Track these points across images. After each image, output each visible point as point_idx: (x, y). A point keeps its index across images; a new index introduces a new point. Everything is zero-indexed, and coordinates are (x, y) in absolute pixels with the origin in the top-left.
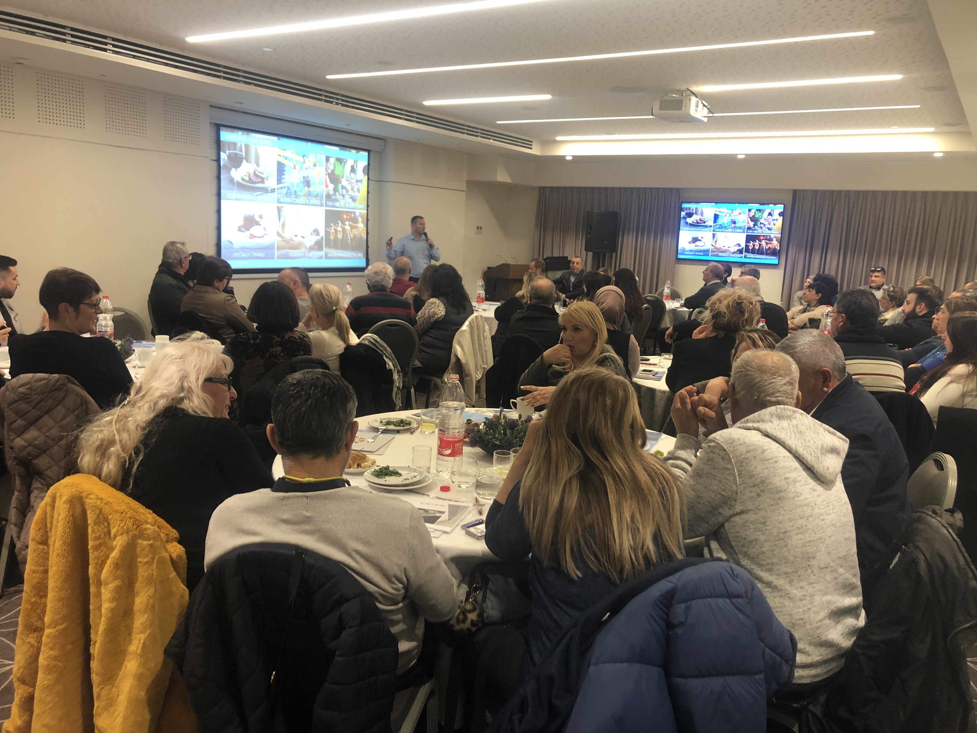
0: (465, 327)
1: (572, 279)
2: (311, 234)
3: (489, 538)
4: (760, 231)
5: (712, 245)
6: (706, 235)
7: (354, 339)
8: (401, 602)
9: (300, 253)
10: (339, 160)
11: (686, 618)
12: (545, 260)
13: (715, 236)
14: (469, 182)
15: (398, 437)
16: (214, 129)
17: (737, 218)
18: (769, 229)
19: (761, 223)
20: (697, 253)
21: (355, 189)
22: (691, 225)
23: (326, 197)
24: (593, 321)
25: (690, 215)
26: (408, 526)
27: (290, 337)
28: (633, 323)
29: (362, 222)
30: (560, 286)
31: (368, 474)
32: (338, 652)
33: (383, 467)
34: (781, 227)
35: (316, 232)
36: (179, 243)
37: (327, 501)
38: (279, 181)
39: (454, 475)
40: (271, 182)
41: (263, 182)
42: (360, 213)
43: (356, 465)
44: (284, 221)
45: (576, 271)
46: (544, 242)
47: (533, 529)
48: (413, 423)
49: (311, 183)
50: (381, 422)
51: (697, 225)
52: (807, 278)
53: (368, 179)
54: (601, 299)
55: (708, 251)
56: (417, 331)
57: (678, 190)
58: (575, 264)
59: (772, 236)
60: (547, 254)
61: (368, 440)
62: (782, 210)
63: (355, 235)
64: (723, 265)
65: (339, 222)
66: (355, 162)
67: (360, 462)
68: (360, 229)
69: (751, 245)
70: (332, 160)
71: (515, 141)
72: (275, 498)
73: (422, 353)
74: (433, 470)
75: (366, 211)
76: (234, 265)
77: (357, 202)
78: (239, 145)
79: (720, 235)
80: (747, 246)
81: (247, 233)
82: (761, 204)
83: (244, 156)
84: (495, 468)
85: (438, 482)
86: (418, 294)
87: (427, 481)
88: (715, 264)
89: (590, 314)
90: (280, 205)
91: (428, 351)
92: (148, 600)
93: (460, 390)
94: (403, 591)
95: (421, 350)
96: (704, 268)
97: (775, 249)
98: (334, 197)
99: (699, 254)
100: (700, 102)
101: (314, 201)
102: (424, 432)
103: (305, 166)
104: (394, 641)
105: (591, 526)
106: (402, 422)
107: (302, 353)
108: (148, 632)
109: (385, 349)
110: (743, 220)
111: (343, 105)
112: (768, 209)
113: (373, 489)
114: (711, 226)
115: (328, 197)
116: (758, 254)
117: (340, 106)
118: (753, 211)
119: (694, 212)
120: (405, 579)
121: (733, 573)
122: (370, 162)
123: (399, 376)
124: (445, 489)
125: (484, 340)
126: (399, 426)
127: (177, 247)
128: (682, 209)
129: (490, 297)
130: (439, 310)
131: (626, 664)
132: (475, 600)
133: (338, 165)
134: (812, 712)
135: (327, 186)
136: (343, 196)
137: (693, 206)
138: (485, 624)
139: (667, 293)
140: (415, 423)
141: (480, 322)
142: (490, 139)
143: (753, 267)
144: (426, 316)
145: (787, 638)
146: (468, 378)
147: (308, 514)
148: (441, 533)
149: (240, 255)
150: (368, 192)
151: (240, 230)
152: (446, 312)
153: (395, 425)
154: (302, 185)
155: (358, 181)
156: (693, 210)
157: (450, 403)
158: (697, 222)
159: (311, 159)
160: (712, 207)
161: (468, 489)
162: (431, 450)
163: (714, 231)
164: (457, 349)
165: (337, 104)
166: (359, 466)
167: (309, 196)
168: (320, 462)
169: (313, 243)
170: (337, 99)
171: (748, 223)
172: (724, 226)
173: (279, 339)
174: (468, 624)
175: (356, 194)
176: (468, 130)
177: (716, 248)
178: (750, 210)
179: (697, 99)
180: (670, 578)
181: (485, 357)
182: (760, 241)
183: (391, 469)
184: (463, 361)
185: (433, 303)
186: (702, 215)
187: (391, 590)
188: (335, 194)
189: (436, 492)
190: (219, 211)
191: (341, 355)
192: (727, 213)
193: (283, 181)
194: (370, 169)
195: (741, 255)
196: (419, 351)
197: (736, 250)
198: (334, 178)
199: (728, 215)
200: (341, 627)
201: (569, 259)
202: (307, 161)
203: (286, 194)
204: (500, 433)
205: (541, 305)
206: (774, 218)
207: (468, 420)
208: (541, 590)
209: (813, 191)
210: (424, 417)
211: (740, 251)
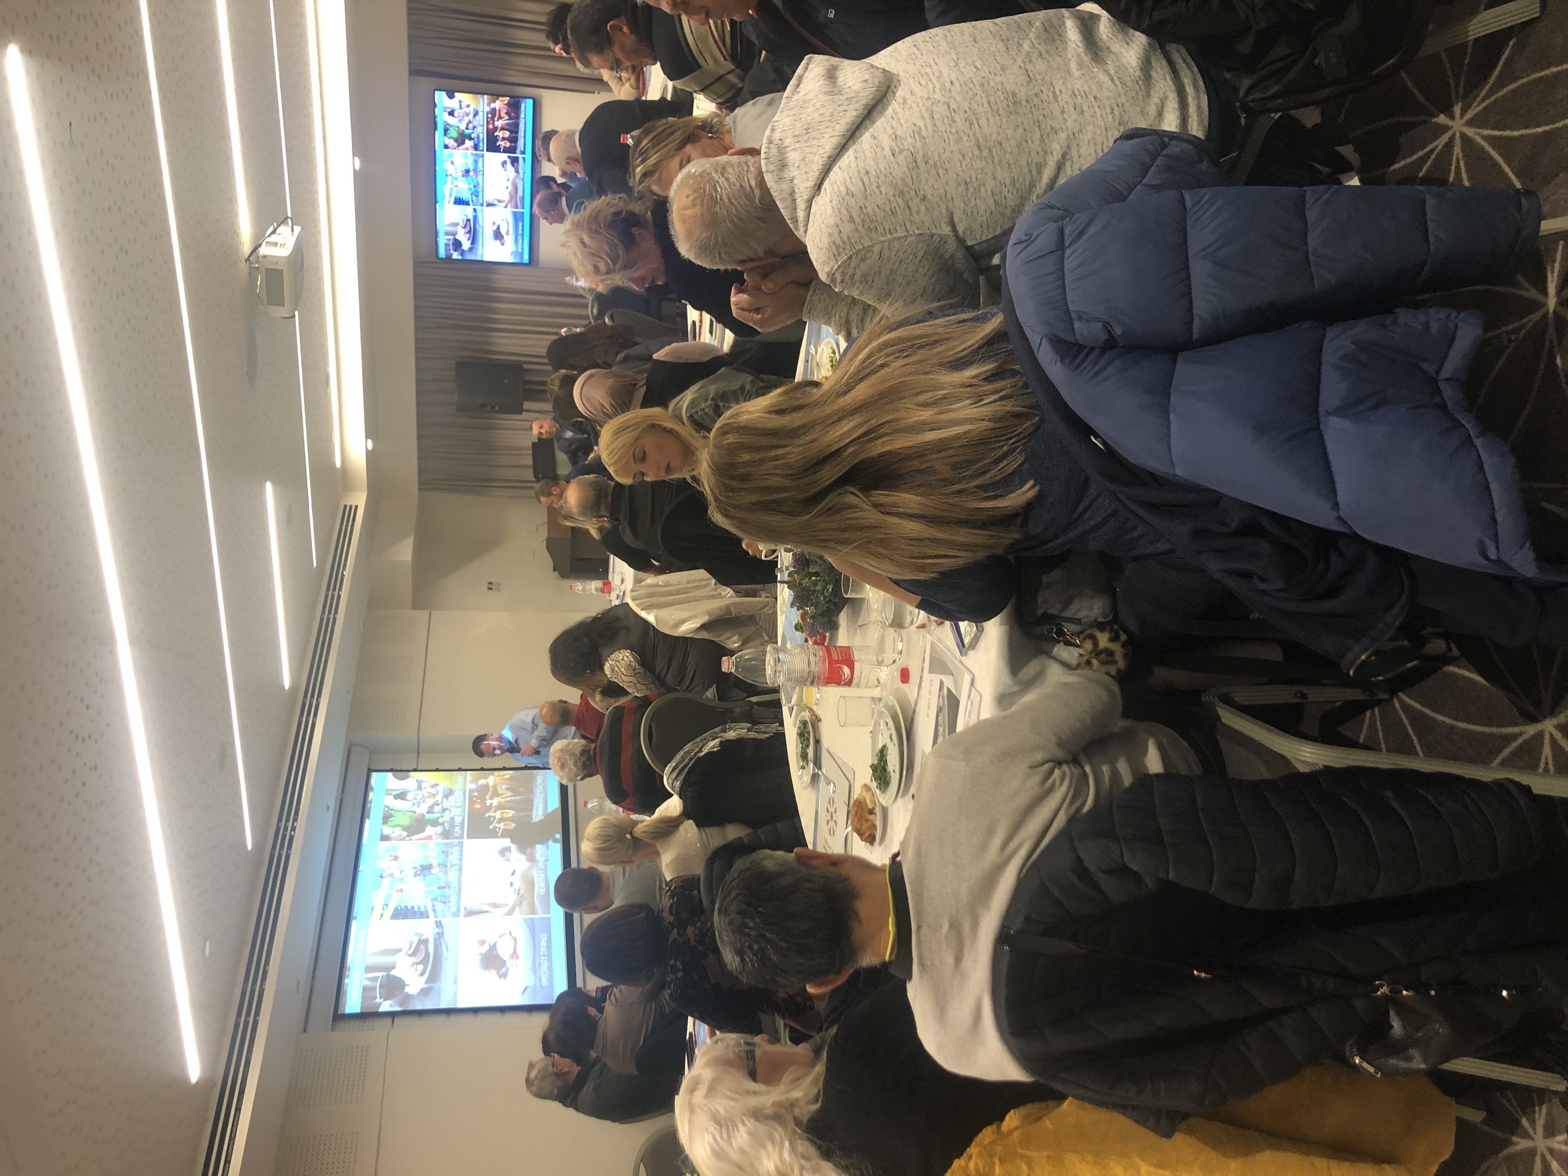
0: (650, 618)
1: (569, 434)
2: (509, 860)
3: (980, 615)
4: (479, 130)
5: (506, 207)
6: (489, 219)
7: (673, 806)
8: (1083, 768)
9: (539, 877)
10: (386, 819)
11: (1097, 320)
12: (538, 481)
13: (491, 202)
14: (417, 605)
15: (825, 743)
16: (344, 1025)
17: (460, 167)
18: (476, 114)
19: (467, 128)
20: (520, 232)
21: (433, 791)
22: (474, 241)
23: (448, 839)
24: (630, 429)
25: (457, 245)
26: (964, 764)
27: (671, 913)
28: (638, 340)
29: (486, 778)
30: (580, 454)
31: (884, 799)
32: (1162, 875)
33: (873, 775)
34: (471, 95)
35: (504, 851)
36: (528, 1074)
37: (925, 895)
38: (423, 915)
39: (883, 661)
40: (426, 928)
41: (425, 942)
42: (471, 782)
43: (871, 817)
44: (488, 904)
45: (554, 429)
46: (511, 481)
47: (964, 558)
48: (804, 716)
49: (425, 863)
50: (803, 768)
51: (473, 233)
52: (554, 51)
53: (415, 770)
54: (596, 410)
55: (515, 215)
56: (660, 695)
57: (417, 264)
58: (543, 431)
59: (487, 109)
60: (529, 474)
61: (831, 791)
62: (444, 93)
63: (508, 789)
64: (538, 192)
65: (487, 815)
66: (388, 792)
67: (866, 810)
68: (498, 781)
69: (502, 144)
70: (387, 830)
71: (344, 535)
72: (921, 977)
73: (692, 686)
74: (877, 692)
75: (469, 773)
76: (561, 985)
77: (454, 788)
78: (368, 983)
79: (489, 195)
80: (506, 150)
81: (510, 962)
82: (435, 128)
83: (385, 974)
84: (871, 595)
85: (895, 687)
86: (599, 690)
87: (893, 705)
88: (535, 205)
89: (619, 431)
90: (462, 912)
91: (691, 674)
92: (1087, 1162)
93: (747, 654)
94: (1065, 767)
95: (689, 689)
96: (544, 224)
97: (508, 104)
98: (446, 825)
99: (520, 227)
100: (268, 239)
101: (454, 858)
102: (817, 699)
103: (397, 875)
104: (1144, 780)
105: (954, 467)
106: (802, 735)
107: (696, 892)
108: (1138, 1161)
109: (688, 752)
110: (462, 157)
111: (295, 820)
112: (442, 117)
113: (908, 791)
114: (475, 210)
115: (446, 834)
116: (517, 132)
117: (298, 824)
118: (447, 141)
119: (452, 237)
120: (1047, 766)
121: (1026, 241)
122: (388, 768)
123: (730, 729)
124: (905, 675)
125: (671, 585)
126: (808, 739)
127: (536, 1078)
128: (449, 258)
129: (600, 571)
130: (623, 659)
131: (1172, 416)
132: (1078, 634)
133: (393, 821)
134: (1247, 93)
135: (429, 838)
136: (444, 810)
137: (442, 240)
138: (1116, 619)
139: (586, 281)
140: (803, 714)
141: (642, 592)
142: (343, 575)
143: (538, 143)
144: (634, 680)
145: (1127, 145)
146: (733, 609)
147: (946, 927)
148: (973, 691)
149: (545, 973)
150: (437, 770)
151: (504, 976)
152: (626, 649)
153: (808, 746)
154: (429, 878)
155: (420, 788)
156: (449, 240)
157: (769, 671)
158: (469, 232)
159: (386, 865)
160: (442, 208)
161: (905, 640)
162: (844, 697)
163: (482, 205)
164: (686, 629)
165: (294, 829)
166: (871, 812)
167: (446, 866)
168: (863, 908)
169: (523, 857)
170: (286, 829)
171: (467, 149)
172: (473, 189)
173: (675, 931)
174: (1116, 648)
175: (440, 789)
176: (330, 613)
177: (510, 201)
178: (446, 147)
179: (264, 244)
180: (1034, 344)
181: (699, 584)
182: (495, 129)
183: (876, 762)
184: (705, 619)
185: (613, 670)
186: (456, 225)
187: (1064, 788)
188: (442, 824)
189: (910, 690)
190: (475, 1011)
191: (697, 825)
192: (452, 183)
193: (422, 909)
194: (399, 769)
195: (521, 160)
196: (690, 691)
197: (513, 169)
198: (416, 826)
199: (456, 183)
200: (1122, 871)
201: (536, 440)
202: (389, 872)
203: (444, 903)
204: (815, 584)
205: (609, 498)
206: (457, 106)
207: (796, 629)
208: (1058, 541)
209: (409, 42)
210: (794, 700)
211: (514, 161)
